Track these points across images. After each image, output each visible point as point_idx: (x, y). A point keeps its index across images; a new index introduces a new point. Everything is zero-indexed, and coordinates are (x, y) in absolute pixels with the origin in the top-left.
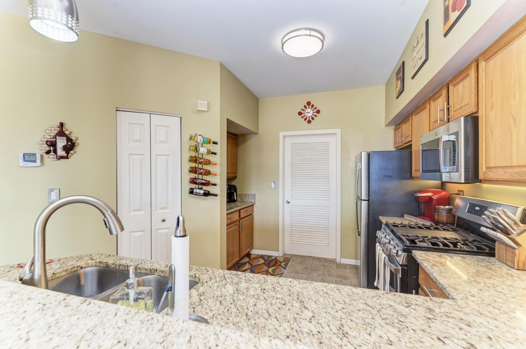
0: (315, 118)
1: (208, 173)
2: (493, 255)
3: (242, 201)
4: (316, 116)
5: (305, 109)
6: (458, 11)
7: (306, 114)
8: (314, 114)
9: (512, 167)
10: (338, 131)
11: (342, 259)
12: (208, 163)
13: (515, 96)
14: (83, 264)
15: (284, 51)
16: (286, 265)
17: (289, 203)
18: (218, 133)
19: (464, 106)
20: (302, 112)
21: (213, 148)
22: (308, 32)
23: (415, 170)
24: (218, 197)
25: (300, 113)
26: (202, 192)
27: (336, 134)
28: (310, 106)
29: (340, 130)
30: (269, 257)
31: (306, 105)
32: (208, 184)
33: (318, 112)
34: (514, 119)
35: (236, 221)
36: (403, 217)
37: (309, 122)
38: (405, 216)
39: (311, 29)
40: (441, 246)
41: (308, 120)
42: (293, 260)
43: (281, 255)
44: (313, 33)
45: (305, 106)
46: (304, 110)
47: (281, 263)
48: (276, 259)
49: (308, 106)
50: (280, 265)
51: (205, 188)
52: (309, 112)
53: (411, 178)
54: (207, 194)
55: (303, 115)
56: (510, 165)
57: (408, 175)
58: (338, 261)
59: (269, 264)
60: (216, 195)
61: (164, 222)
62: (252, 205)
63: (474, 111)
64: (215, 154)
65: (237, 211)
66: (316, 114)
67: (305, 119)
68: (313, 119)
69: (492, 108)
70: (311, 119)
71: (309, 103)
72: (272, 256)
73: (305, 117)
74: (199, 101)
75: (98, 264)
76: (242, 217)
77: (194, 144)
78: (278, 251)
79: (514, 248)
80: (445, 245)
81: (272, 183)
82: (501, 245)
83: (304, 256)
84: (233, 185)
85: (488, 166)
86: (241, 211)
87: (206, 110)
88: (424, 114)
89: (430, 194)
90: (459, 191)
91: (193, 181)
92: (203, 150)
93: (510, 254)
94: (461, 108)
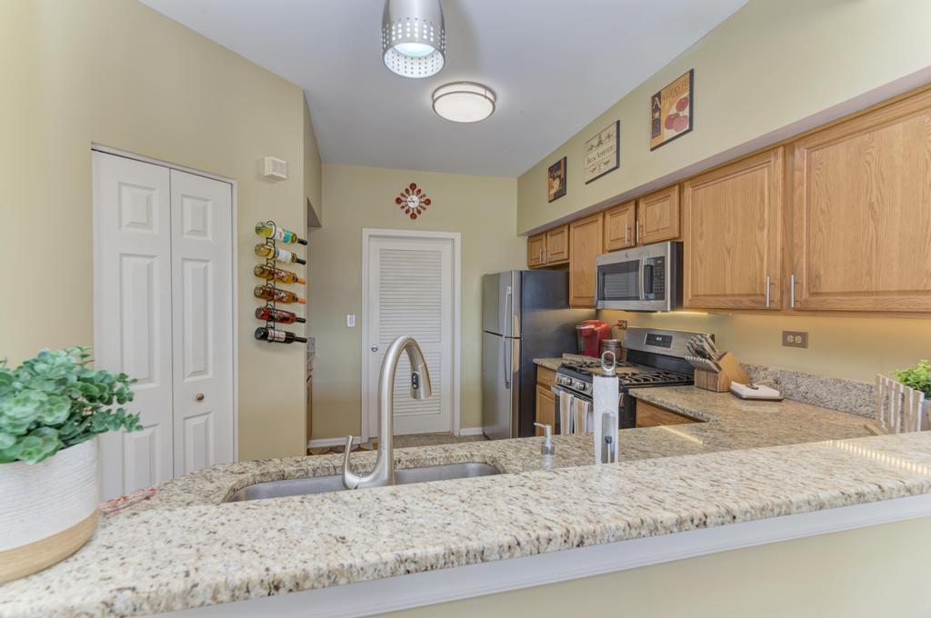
0: (422, 211)
2: (691, 383)
4: (424, 208)
5: (407, 195)
6: (676, 130)
7: (408, 203)
8: (421, 204)
9: (725, 295)
10: (456, 236)
12: (293, 280)
13: (729, 229)
14: (234, 482)
15: (433, 106)
17: (376, 350)
19: (662, 229)
20: (403, 199)
21: (301, 252)
22: (482, 91)
23: (574, 297)
25: (399, 201)
27: (452, 239)
28: (415, 191)
31: (409, 188)
32: (291, 319)
33: (428, 202)
34: (728, 251)
36: (561, 357)
37: (414, 216)
38: (564, 355)
39: (486, 88)
40: (643, 382)
41: (411, 212)
43: (365, 440)
44: (486, 93)
45: (407, 190)
46: (405, 196)
49: (411, 191)
51: (283, 326)
52: (414, 201)
53: (567, 305)
54: (290, 338)
55: (403, 204)
56: (722, 293)
57: (564, 302)
58: (456, 434)
60: (304, 340)
61: (201, 402)
62: (312, 359)
63: (677, 236)
64: (302, 264)
66: (423, 205)
67: (407, 212)
68: (419, 212)
69: (701, 237)
70: (416, 212)
71: (413, 186)
73: (407, 208)
74: (272, 158)
75: (258, 478)
78: (361, 435)
79: (716, 372)
80: (645, 380)
82: (702, 372)
85: (695, 293)
87: (284, 177)
88: (595, 229)
89: (592, 327)
90: (620, 321)
91: (265, 315)
92: (285, 254)
93: (712, 379)
94: (658, 230)
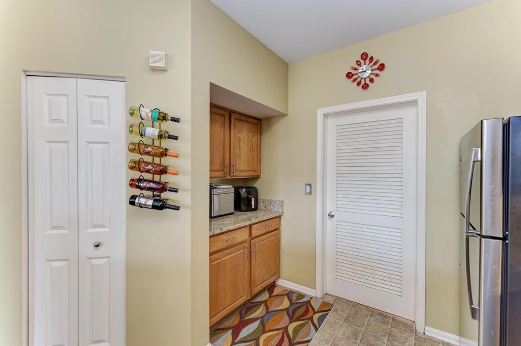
0: (375, 78)
1: (163, 170)
3: (266, 210)
4: (377, 75)
5: (357, 67)
7: (360, 75)
8: (374, 72)
10: (421, 97)
11: (427, 328)
12: (164, 153)
16: (321, 320)
17: (332, 216)
20: (354, 72)
25: (349, 75)
26: (150, 202)
28: (367, 61)
29: (425, 93)
30: (301, 296)
31: (360, 59)
33: (382, 67)
35: (244, 242)
37: (365, 87)
41: (363, 83)
42: (336, 310)
43: (319, 295)
45: (358, 61)
46: (356, 69)
47: (315, 313)
48: (308, 302)
49: (362, 62)
50: (311, 319)
52: (366, 71)
54: (160, 206)
55: (354, 77)
58: (420, 329)
59: (294, 311)
60: (176, 208)
61: (99, 248)
62: (280, 217)
65: (245, 227)
66: (377, 72)
67: (359, 84)
68: (372, 80)
70: (368, 82)
71: (364, 56)
72: (303, 296)
73: (359, 80)
74: (150, 52)
76: (254, 235)
77: (138, 122)
78: (315, 289)
83: (356, 304)
84: (253, 188)
86: (253, 226)
87: (164, 66)
91: (135, 184)
92: (151, 131)
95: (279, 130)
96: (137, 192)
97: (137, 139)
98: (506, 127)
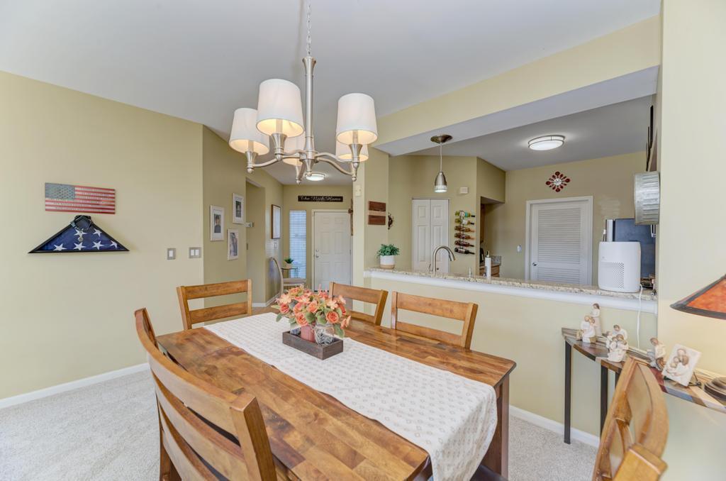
0: (564, 186)
1: (468, 238)
5: (553, 179)
7: (554, 183)
8: (563, 183)
10: (590, 198)
12: (469, 230)
15: (531, 149)
17: (535, 265)
18: (475, 209)
20: (551, 181)
21: (472, 220)
22: (549, 138)
24: (475, 255)
25: (548, 183)
26: (464, 251)
27: (587, 200)
28: (559, 176)
29: (592, 197)
32: (467, 245)
33: (568, 181)
37: (558, 190)
39: (551, 136)
41: (556, 188)
44: (553, 138)
45: (553, 176)
49: (556, 176)
51: (465, 248)
52: (558, 182)
54: (467, 252)
55: (551, 185)
60: (473, 254)
62: (498, 266)
64: (473, 224)
66: (565, 183)
67: (554, 188)
68: (562, 187)
70: (559, 188)
71: (557, 173)
73: (553, 186)
74: (462, 187)
77: (458, 217)
81: (518, 247)
87: (467, 193)
91: (458, 243)
92: (465, 222)
95: (499, 210)
96: (458, 246)
97: (458, 225)
98: (614, 223)
